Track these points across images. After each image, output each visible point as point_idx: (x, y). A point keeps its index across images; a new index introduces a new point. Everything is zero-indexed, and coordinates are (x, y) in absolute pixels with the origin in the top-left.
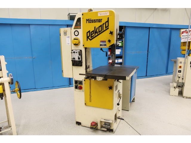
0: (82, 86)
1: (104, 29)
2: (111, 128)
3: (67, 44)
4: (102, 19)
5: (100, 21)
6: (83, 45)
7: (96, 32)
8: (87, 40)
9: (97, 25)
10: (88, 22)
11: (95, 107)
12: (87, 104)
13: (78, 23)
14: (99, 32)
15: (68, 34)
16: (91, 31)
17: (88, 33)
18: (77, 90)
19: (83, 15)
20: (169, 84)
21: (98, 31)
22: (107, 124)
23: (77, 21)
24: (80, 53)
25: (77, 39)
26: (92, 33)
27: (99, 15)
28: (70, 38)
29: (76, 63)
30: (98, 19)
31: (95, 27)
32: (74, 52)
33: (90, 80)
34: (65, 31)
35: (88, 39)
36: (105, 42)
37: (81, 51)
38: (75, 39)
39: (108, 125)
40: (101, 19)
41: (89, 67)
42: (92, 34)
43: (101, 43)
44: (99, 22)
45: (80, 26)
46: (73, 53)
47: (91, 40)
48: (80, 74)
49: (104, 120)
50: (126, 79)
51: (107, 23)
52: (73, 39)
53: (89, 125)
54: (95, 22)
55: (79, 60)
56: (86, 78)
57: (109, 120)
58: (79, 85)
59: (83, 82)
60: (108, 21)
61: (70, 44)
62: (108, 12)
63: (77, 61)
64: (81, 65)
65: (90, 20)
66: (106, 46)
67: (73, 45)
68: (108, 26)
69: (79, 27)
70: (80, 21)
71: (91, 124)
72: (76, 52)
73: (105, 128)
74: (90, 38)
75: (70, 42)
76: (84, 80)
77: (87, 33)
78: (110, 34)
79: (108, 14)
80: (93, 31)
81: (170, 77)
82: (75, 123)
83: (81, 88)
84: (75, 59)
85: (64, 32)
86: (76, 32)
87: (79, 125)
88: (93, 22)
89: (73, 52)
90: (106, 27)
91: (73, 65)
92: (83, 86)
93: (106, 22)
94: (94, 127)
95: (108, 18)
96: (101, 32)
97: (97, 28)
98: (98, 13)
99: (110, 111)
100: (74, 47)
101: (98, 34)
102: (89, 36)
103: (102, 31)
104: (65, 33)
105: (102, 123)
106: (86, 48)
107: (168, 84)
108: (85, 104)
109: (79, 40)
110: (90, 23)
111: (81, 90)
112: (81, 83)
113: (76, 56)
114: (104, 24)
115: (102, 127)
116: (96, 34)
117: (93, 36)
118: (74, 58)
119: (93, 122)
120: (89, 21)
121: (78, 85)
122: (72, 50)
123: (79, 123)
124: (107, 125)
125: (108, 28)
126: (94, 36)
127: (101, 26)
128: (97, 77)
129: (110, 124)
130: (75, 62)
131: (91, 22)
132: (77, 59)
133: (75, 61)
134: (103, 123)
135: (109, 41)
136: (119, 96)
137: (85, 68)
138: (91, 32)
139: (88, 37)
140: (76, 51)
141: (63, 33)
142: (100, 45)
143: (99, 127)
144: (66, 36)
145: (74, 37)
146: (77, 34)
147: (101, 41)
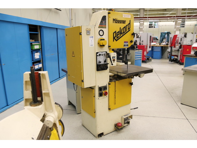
0: (107, 91)
1: (127, 31)
3: (90, 46)
4: (125, 21)
5: (124, 22)
6: (109, 47)
7: (121, 33)
8: (114, 41)
9: (122, 26)
10: (114, 22)
12: (111, 109)
13: (104, 22)
14: (124, 33)
16: (117, 32)
17: (115, 34)
18: (100, 98)
19: (110, 13)
21: (122, 32)
23: (102, 19)
26: (118, 34)
27: (123, 17)
31: (120, 28)
32: (100, 55)
33: (115, 82)
34: (87, 29)
36: (127, 42)
37: (106, 52)
40: (125, 20)
42: (117, 35)
43: (125, 44)
47: (117, 40)
51: (129, 25)
54: (121, 23)
55: (105, 63)
57: (128, 115)
59: (108, 87)
60: (130, 24)
62: (130, 15)
66: (128, 46)
67: (97, 47)
68: (130, 28)
69: (104, 26)
70: (106, 20)
72: (102, 55)
74: (116, 38)
79: (130, 17)
80: (119, 32)
83: (106, 94)
87: (101, 136)
88: (119, 23)
89: (98, 54)
90: (128, 29)
91: (97, 70)
93: (128, 24)
95: (130, 21)
96: (125, 33)
97: (122, 29)
98: (123, 14)
99: (128, 106)
100: (98, 49)
102: (115, 37)
104: (88, 32)
110: (116, 23)
112: (105, 88)
113: (101, 59)
114: (127, 26)
116: (121, 35)
117: (119, 37)
118: (100, 62)
120: (116, 21)
121: (102, 92)
124: (126, 120)
125: (130, 30)
127: (125, 27)
132: (102, 63)
133: (101, 65)
135: (131, 42)
138: (117, 33)
139: (114, 38)
142: (124, 46)
144: (89, 36)
145: (98, 37)
146: (102, 34)
147: (125, 42)
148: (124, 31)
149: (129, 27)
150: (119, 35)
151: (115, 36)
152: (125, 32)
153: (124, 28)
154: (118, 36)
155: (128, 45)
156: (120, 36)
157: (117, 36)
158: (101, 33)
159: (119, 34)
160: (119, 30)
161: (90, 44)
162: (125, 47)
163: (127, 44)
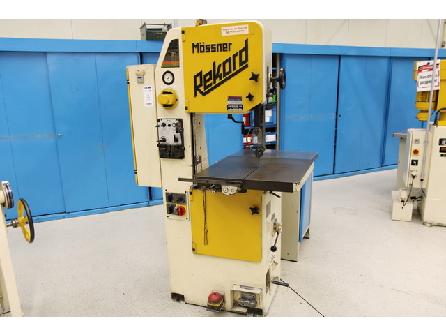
0: (185, 206)
2: (258, 307)
3: (146, 106)
4: (230, 44)
5: (226, 47)
6: (186, 108)
7: (217, 76)
8: (196, 95)
9: (220, 57)
10: (196, 50)
11: (219, 257)
12: (197, 250)
13: (173, 54)
14: (225, 74)
15: (148, 79)
16: (204, 74)
17: (198, 79)
18: (171, 216)
19: (183, 32)
20: (390, 192)
22: (248, 296)
23: (169, 48)
24: (179, 127)
25: (171, 93)
26: (208, 77)
27: (224, 33)
28: (152, 89)
29: (170, 152)
30: (222, 43)
31: (214, 64)
32: (164, 125)
33: (203, 191)
34: (139, 73)
35: (198, 92)
36: (239, 98)
37: (180, 121)
38: (164, 93)
39: (250, 300)
40: (228, 43)
41: (200, 161)
42: (206, 81)
43: (230, 103)
44: (224, 50)
45: (178, 59)
46: (161, 128)
47: (204, 94)
48: (180, 180)
49: (241, 286)
50: (294, 189)
51: (244, 53)
52: (159, 93)
53: (205, 302)
54: (215, 51)
55: (175, 144)
56: (195, 188)
57: (252, 288)
58: (177, 205)
59: (188, 198)
60: (246, 49)
61: (153, 105)
62: (247, 26)
63: (171, 146)
64: (182, 157)
65: (201, 46)
66: (242, 108)
67: (160, 107)
68: (247, 60)
69: (173, 63)
70: (178, 48)
71: (210, 298)
72: (169, 125)
73: (243, 307)
74: (202, 89)
75: (152, 101)
76: (191, 193)
77: (195, 77)
78: (253, 81)
79: (246, 31)
80: (209, 73)
81: (391, 173)
82: (170, 296)
83: (182, 212)
84: (167, 141)
85: (137, 75)
86: (168, 75)
87: (178, 300)
88: (209, 51)
89: (160, 123)
90: (241, 63)
91: (162, 156)
92: (187, 207)
93: (241, 52)
94: (217, 305)
95: (247, 41)
96: (228, 76)
97: (220, 66)
98: (222, 28)
99: (253, 266)
100: (163, 113)
101: (223, 79)
102: (201, 85)
103: (233, 72)
104: (140, 78)
105: (235, 294)
106: (192, 115)
107: (387, 192)
108: (194, 250)
109: (175, 96)
110: (201, 52)
111: (183, 218)
112: (182, 199)
113: (170, 135)
114: (236, 55)
115: (235, 304)
116: (218, 81)
117: (211, 84)
118: (164, 140)
119: (215, 294)
120: (199, 48)
121: (175, 205)
122: (159, 120)
123: (178, 297)
124: (246, 299)
125: (247, 66)
126: (213, 85)
127: (229, 60)
128: (223, 187)
129: (254, 297)
130: (166, 150)
131: (203, 52)
132: (170, 142)
133: (166, 146)
134: (239, 296)
135: (250, 97)
136: (275, 228)
137: (191, 163)
138: (205, 76)
139: (197, 88)
140: (169, 123)
141: (135, 77)
142: (228, 108)
143: (228, 304)
144: (143, 86)
145: (162, 87)
146: (169, 81)
147: (231, 98)
148: (227, 70)
149: (244, 59)
150: (212, 81)
151: (198, 83)
152: (230, 71)
153: (224, 63)
154: (208, 84)
155: (240, 107)
156: (215, 82)
157: (204, 83)
158: (168, 78)
159: (210, 79)
160: (212, 69)
161: (145, 102)
162: (231, 110)
163: (239, 103)
